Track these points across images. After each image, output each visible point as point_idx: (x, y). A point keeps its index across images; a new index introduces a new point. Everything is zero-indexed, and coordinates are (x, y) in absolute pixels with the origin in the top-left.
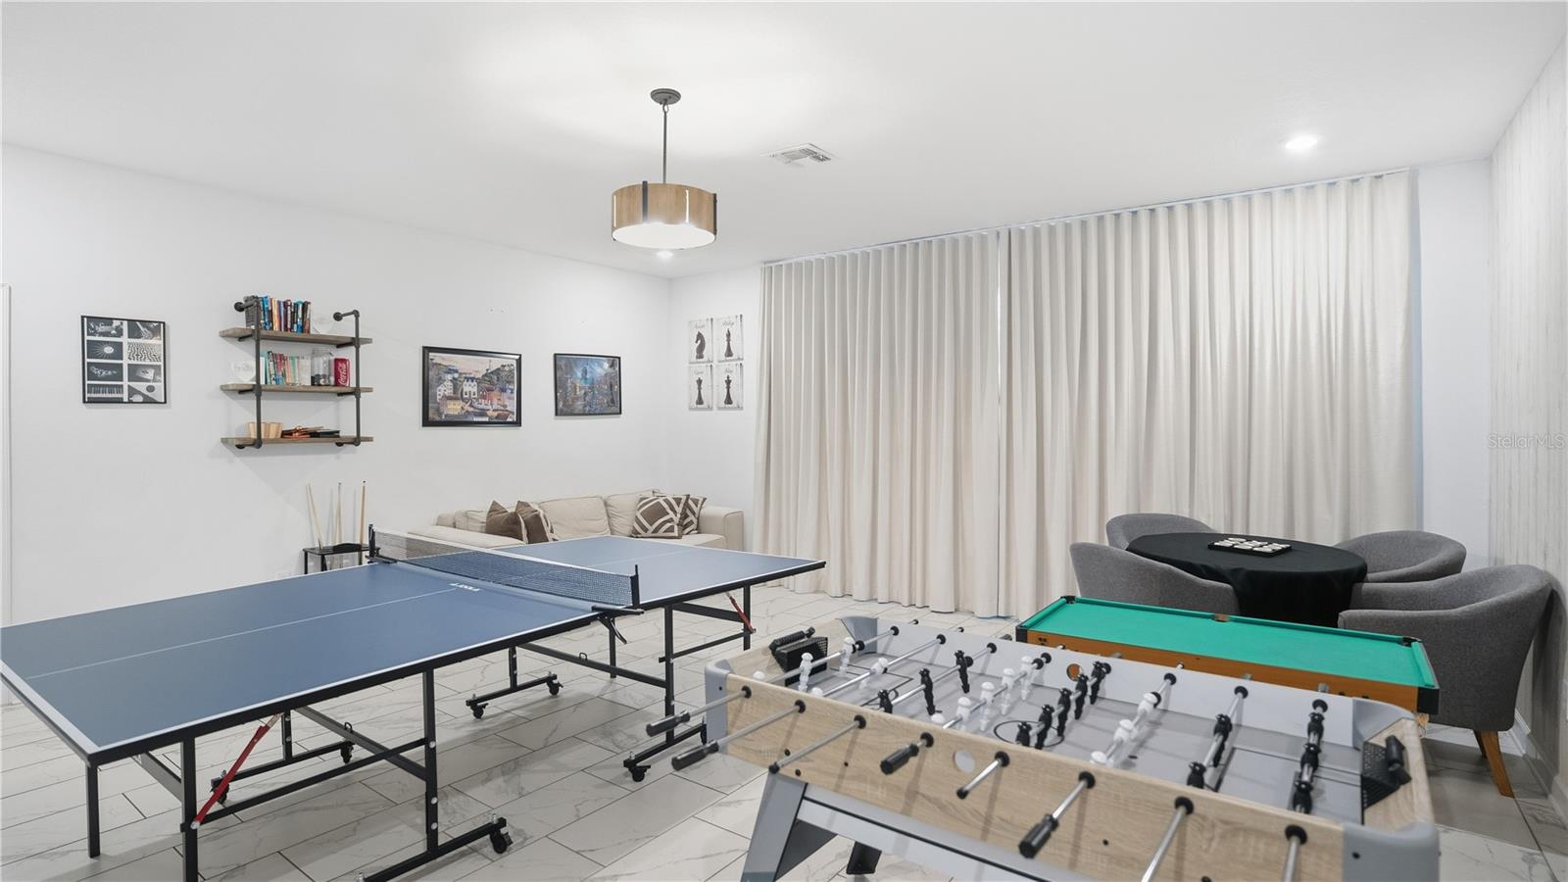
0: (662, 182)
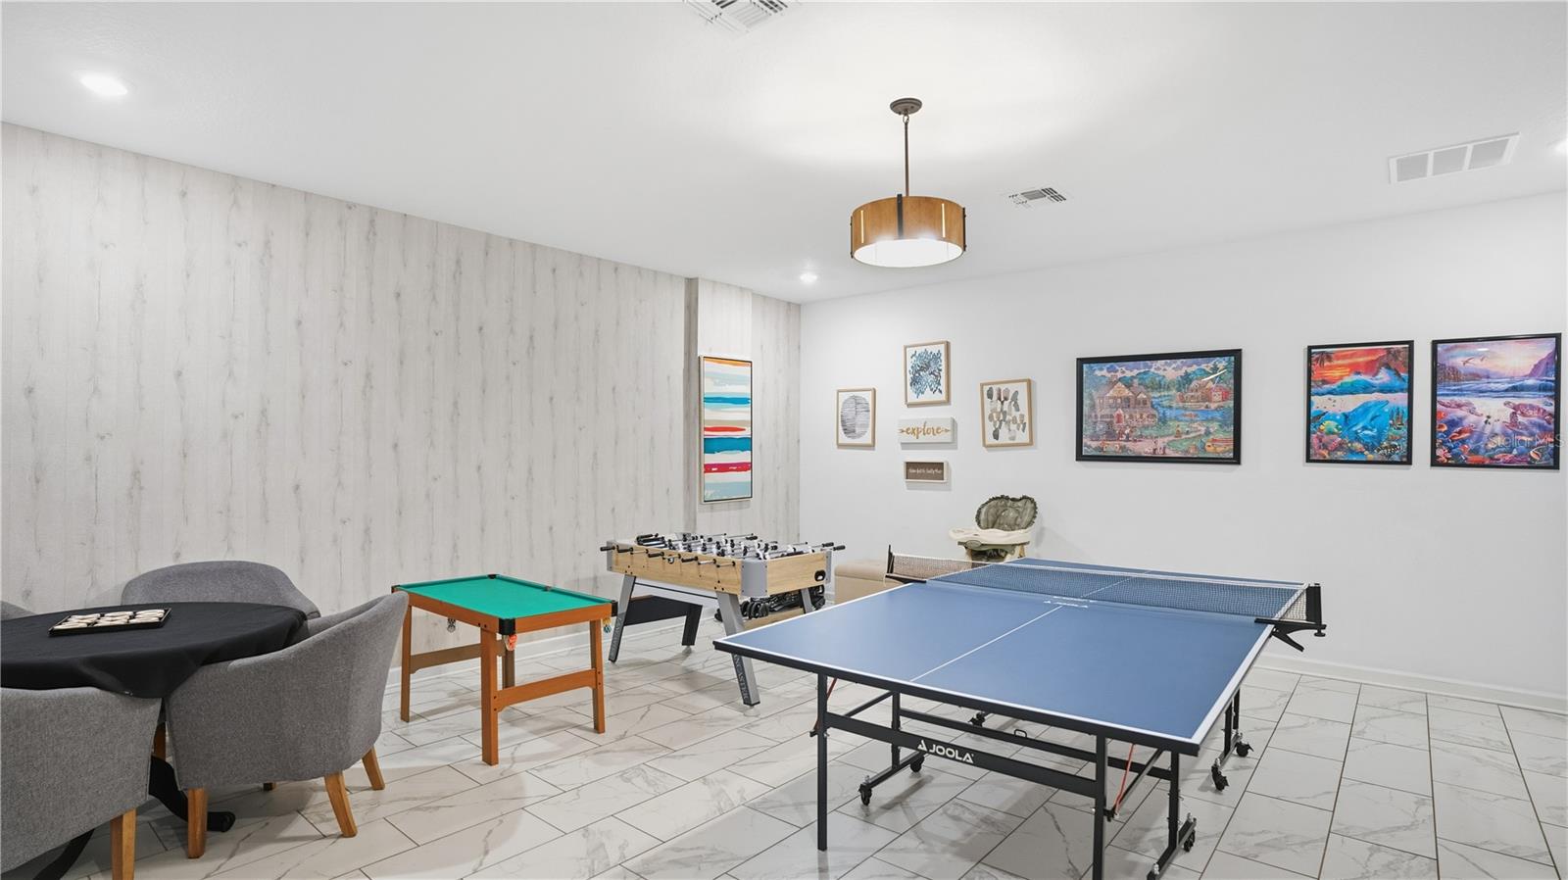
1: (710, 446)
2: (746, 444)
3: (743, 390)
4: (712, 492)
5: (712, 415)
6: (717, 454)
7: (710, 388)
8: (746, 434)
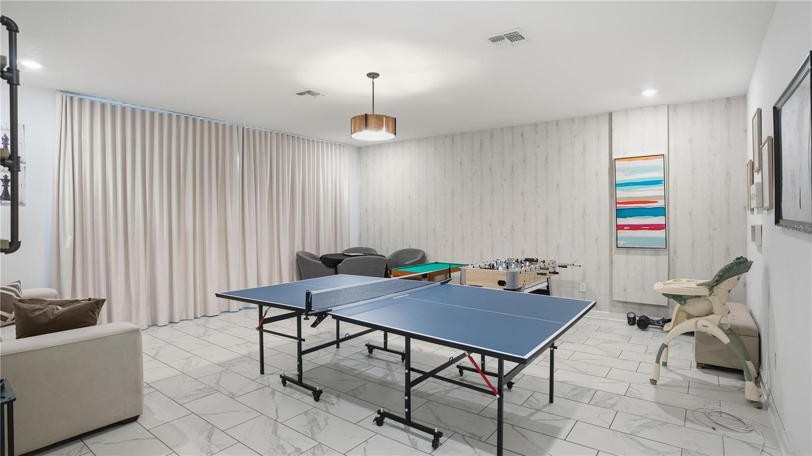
0: (372, 114)
1: (620, 213)
2: (662, 211)
3: (659, 175)
4: (624, 242)
5: (623, 194)
6: (628, 218)
7: (620, 178)
8: (661, 203)
